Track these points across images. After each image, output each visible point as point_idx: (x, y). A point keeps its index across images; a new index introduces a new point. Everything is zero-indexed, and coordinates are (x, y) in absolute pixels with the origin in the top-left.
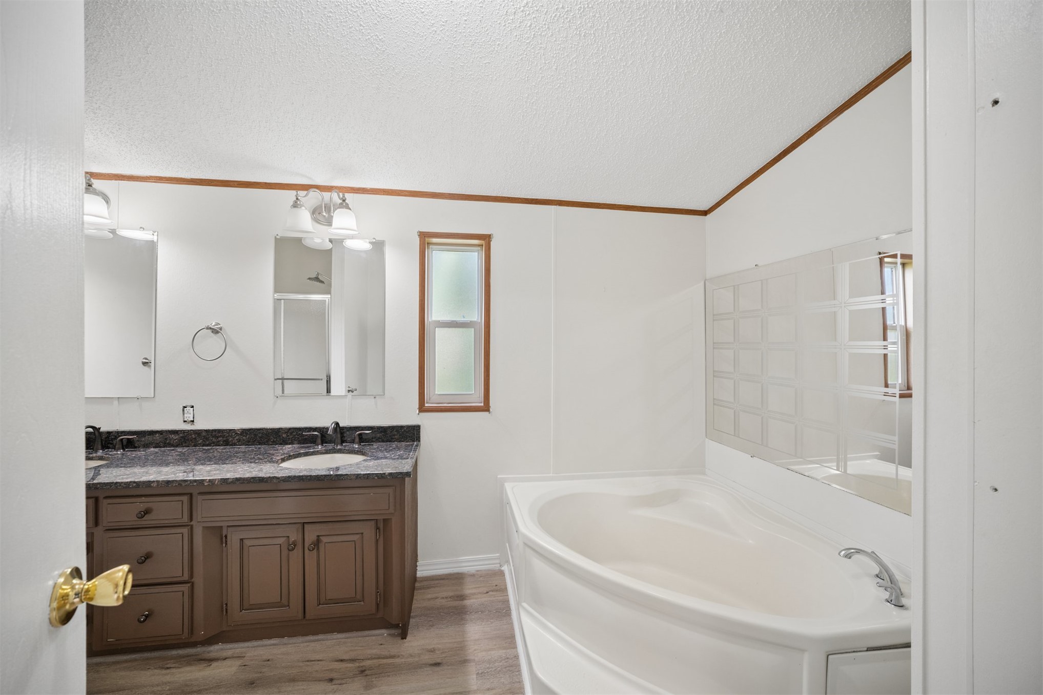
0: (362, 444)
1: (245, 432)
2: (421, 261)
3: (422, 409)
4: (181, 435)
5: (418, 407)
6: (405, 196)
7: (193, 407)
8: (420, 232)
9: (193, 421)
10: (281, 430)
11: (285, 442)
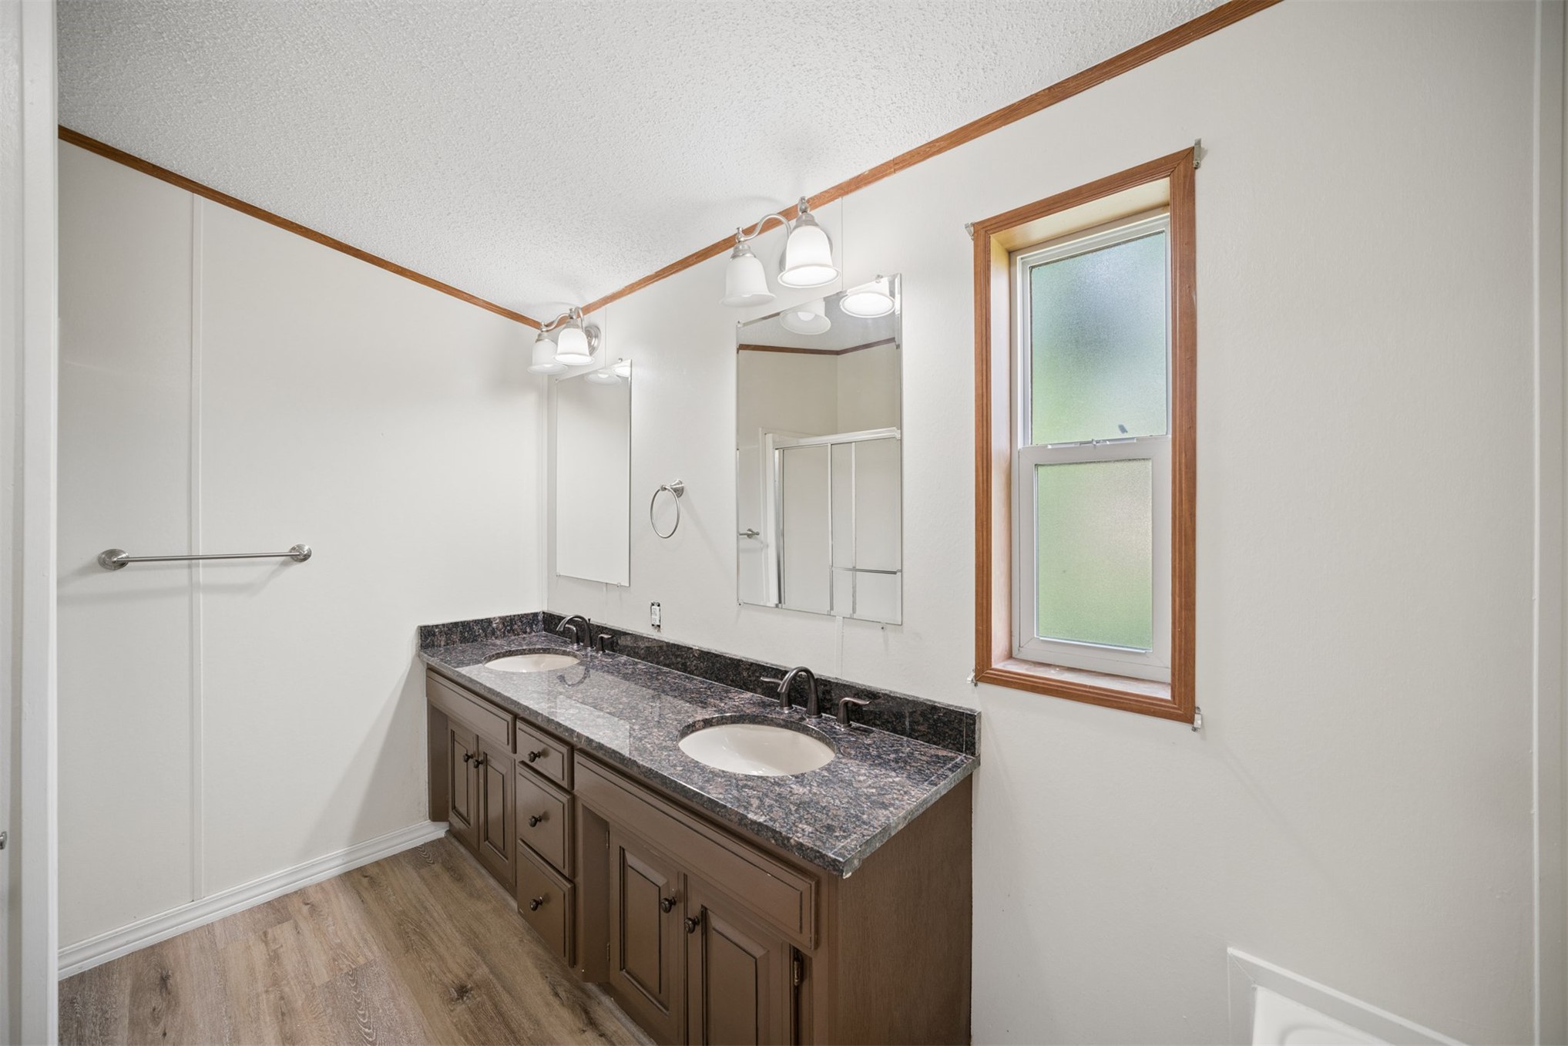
0: (854, 724)
1: (706, 656)
2: (978, 297)
3: (984, 673)
4: (647, 644)
5: (974, 667)
6: (940, 151)
7: (659, 605)
8: (973, 225)
9: (659, 626)
10: (741, 663)
11: (745, 686)
